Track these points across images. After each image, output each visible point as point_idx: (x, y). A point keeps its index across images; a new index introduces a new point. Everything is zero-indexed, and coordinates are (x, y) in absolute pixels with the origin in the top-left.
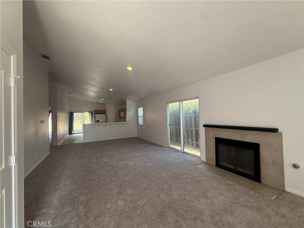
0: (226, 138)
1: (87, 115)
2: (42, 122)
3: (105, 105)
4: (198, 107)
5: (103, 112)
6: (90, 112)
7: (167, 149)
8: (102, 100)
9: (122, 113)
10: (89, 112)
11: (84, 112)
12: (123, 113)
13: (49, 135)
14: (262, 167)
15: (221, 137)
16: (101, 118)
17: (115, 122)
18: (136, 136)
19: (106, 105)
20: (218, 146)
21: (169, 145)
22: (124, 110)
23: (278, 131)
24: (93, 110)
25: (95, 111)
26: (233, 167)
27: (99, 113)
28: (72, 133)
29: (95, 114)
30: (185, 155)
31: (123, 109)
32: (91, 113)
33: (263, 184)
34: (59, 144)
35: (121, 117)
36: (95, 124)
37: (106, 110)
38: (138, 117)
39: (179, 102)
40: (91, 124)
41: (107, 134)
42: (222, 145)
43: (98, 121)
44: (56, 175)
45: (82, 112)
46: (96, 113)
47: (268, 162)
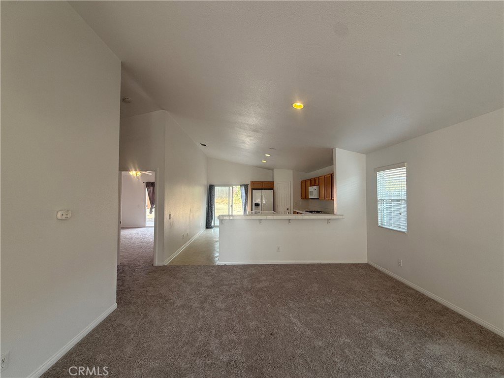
1: (238, 190)
3: (272, 170)
5: (269, 186)
6: (244, 185)
8: (266, 158)
9: (313, 191)
10: (241, 185)
11: (231, 185)
12: (315, 187)
16: (263, 198)
19: (275, 169)
22: (328, 182)
24: (248, 182)
25: (252, 183)
27: (261, 187)
28: (212, 225)
29: (253, 190)
31: (315, 179)
32: (246, 186)
35: (310, 197)
37: (273, 182)
38: (376, 201)
43: (257, 205)
46: (254, 187)
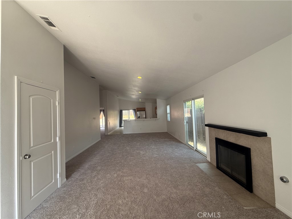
0: (224, 139)
1: (132, 112)
2: (94, 118)
4: (203, 106)
5: (143, 109)
6: (134, 109)
7: (184, 145)
11: (129, 110)
13: (101, 127)
14: (253, 175)
15: (220, 138)
17: (153, 118)
18: (166, 131)
19: (145, 103)
20: (218, 146)
21: (187, 142)
23: (267, 136)
25: (137, 108)
26: (229, 171)
27: (140, 110)
28: (122, 126)
29: (137, 111)
30: (196, 153)
33: (255, 194)
34: (109, 134)
36: (137, 120)
37: (145, 108)
38: (167, 114)
39: (191, 101)
40: (135, 120)
41: (141, 129)
42: (221, 146)
43: (139, 117)
44: (95, 153)
45: (128, 110)
47: (259, 171)
